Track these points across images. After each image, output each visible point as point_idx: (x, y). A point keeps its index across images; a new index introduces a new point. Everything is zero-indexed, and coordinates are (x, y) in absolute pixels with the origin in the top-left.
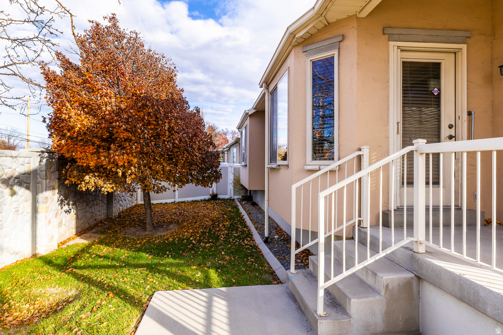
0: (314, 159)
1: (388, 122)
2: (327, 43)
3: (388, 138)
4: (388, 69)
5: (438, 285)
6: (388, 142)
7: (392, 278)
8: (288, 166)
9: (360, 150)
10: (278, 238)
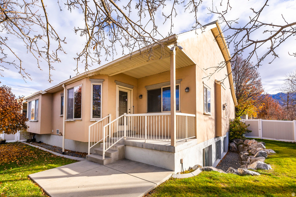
0: (93, 117)
1: (116, 107)
2: (99, 80)
3: (116, 112)
4: (116, 92)
5: (129, 145)
6: (116, 113)
7: (119, 147)
8: (82, 120)
9: (109, 115)
10: (68, 152)
